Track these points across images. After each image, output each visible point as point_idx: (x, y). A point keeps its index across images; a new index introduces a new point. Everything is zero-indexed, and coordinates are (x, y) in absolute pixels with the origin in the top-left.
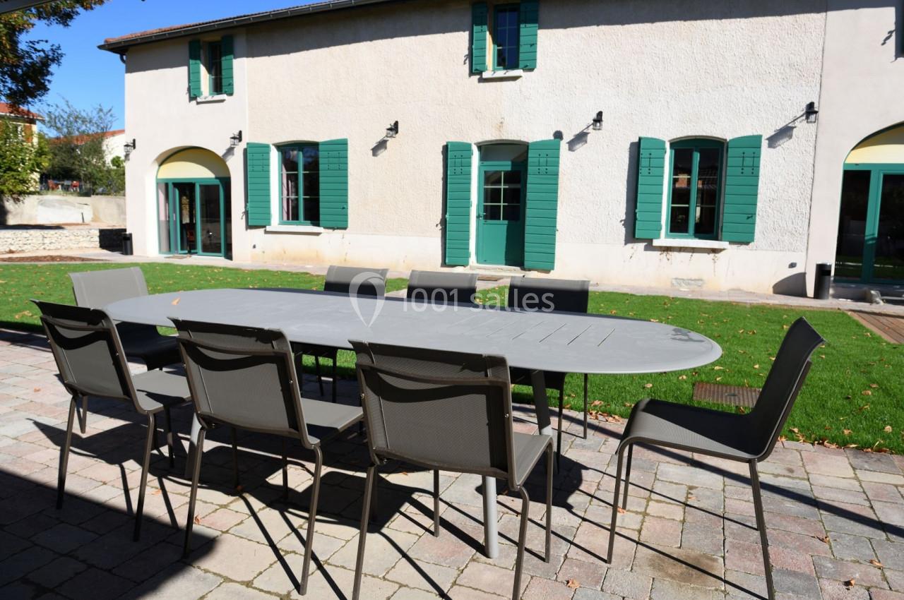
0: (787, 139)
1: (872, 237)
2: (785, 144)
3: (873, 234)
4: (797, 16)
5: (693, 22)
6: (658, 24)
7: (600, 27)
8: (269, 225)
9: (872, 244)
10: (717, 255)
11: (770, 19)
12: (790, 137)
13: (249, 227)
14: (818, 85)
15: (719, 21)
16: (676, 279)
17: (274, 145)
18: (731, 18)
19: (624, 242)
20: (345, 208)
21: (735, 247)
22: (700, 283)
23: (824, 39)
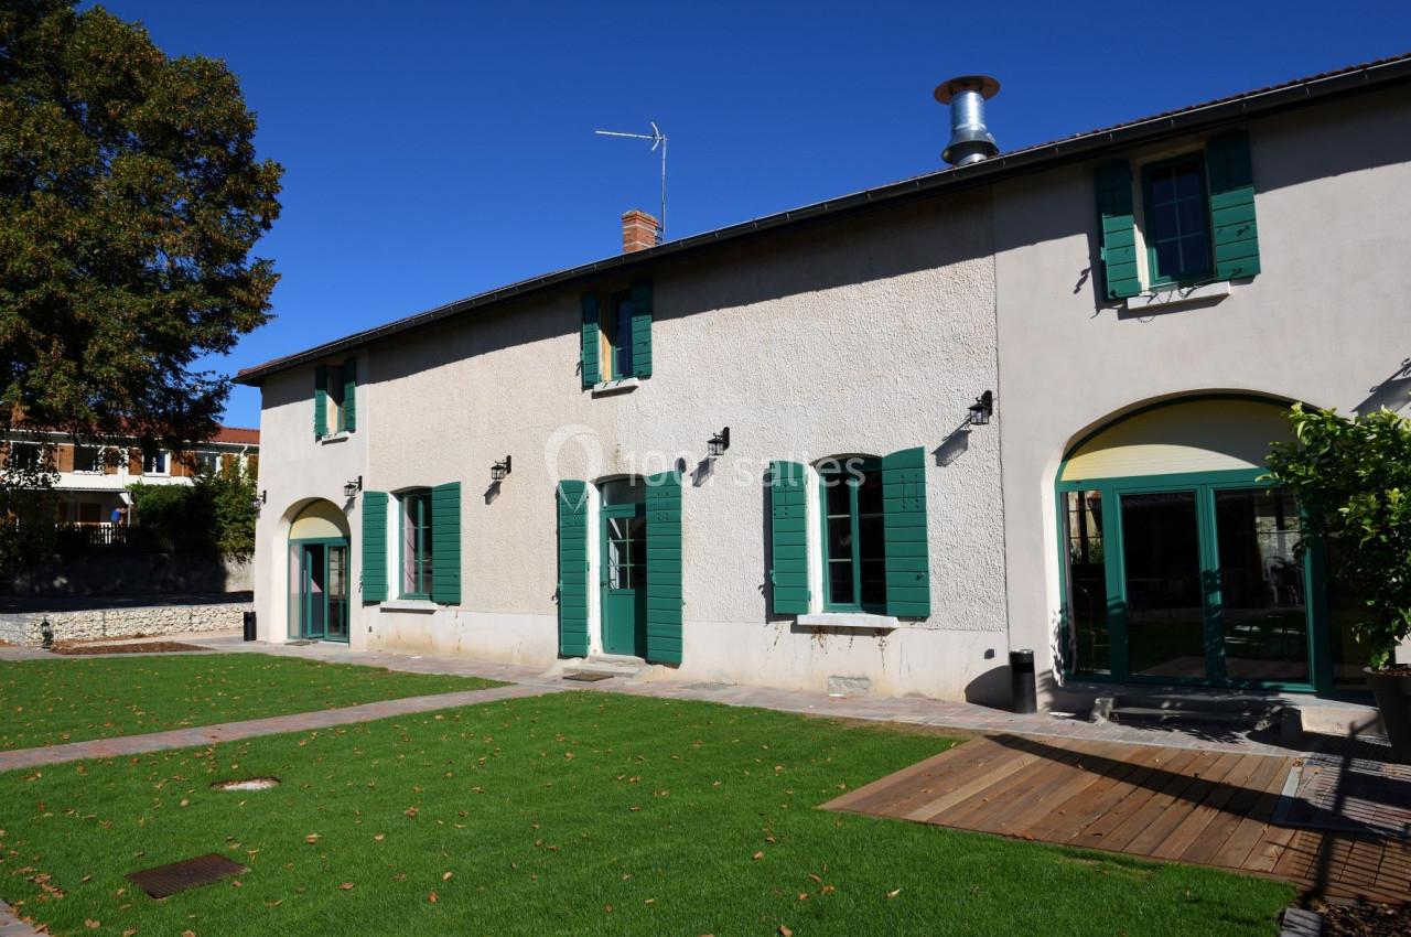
0: (962, 450)
1: (1116, 601)
2: (960, 459)
3: (1119, 597)
4: (957, 264)
5: (828, 291)
6: (786, 299)
7: (721, 310)
8: (385, 600)
9: (1118, 614)
10: (884, 638)
11: (922, 274)
12: (965, 447)
13: (367, 603)
14: (995, 364)
15: (859, 285)
16: (834, 677)
17: (392, 493)
18: (873, 279)
19: (764, 620)
20: (457, 576)
21: (907, 624)
22: (865, 683)
23: (996, 293)
